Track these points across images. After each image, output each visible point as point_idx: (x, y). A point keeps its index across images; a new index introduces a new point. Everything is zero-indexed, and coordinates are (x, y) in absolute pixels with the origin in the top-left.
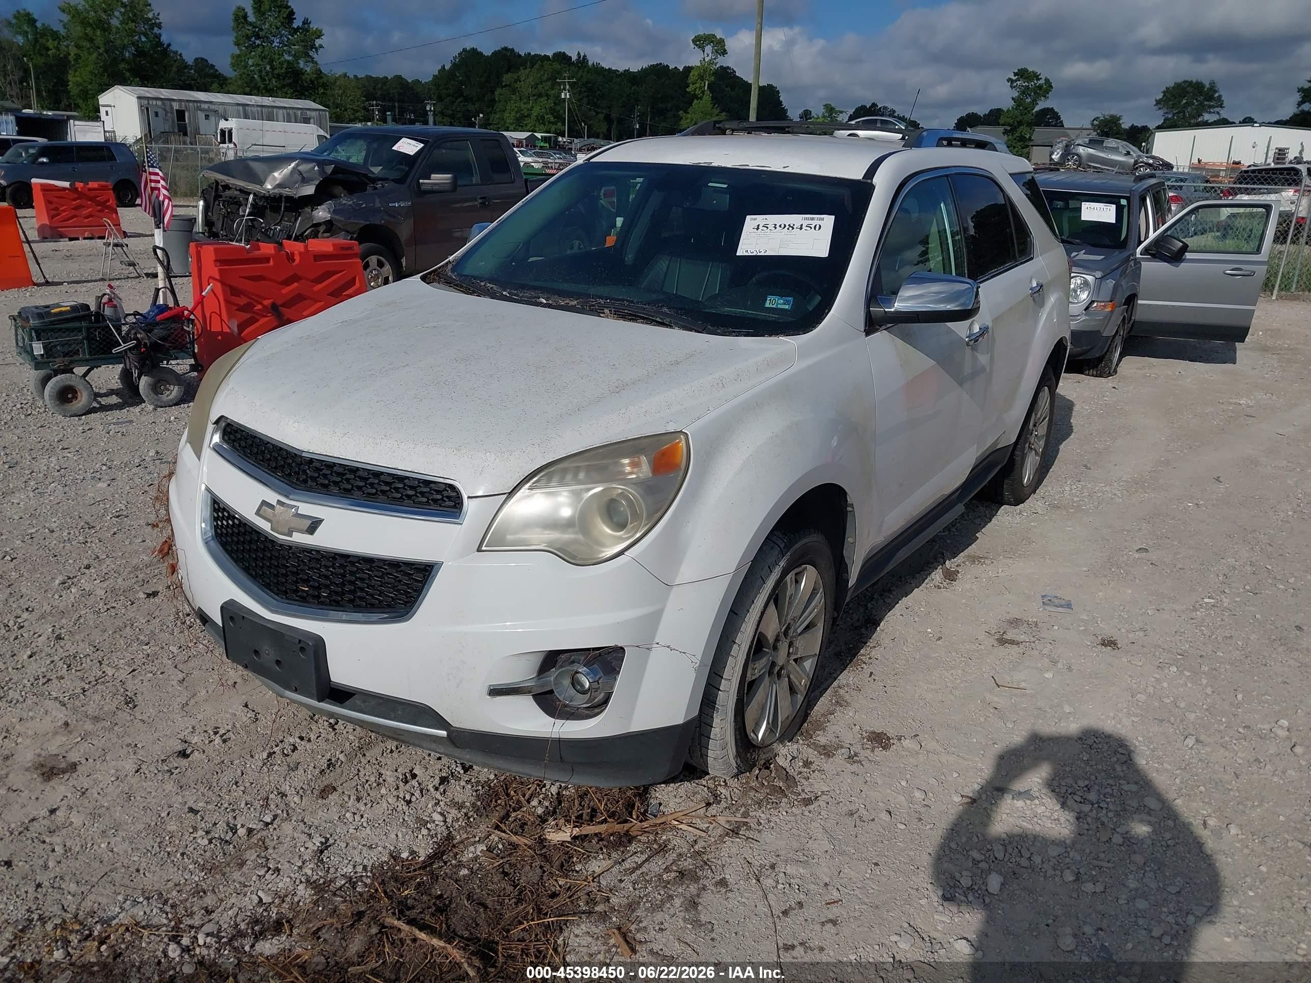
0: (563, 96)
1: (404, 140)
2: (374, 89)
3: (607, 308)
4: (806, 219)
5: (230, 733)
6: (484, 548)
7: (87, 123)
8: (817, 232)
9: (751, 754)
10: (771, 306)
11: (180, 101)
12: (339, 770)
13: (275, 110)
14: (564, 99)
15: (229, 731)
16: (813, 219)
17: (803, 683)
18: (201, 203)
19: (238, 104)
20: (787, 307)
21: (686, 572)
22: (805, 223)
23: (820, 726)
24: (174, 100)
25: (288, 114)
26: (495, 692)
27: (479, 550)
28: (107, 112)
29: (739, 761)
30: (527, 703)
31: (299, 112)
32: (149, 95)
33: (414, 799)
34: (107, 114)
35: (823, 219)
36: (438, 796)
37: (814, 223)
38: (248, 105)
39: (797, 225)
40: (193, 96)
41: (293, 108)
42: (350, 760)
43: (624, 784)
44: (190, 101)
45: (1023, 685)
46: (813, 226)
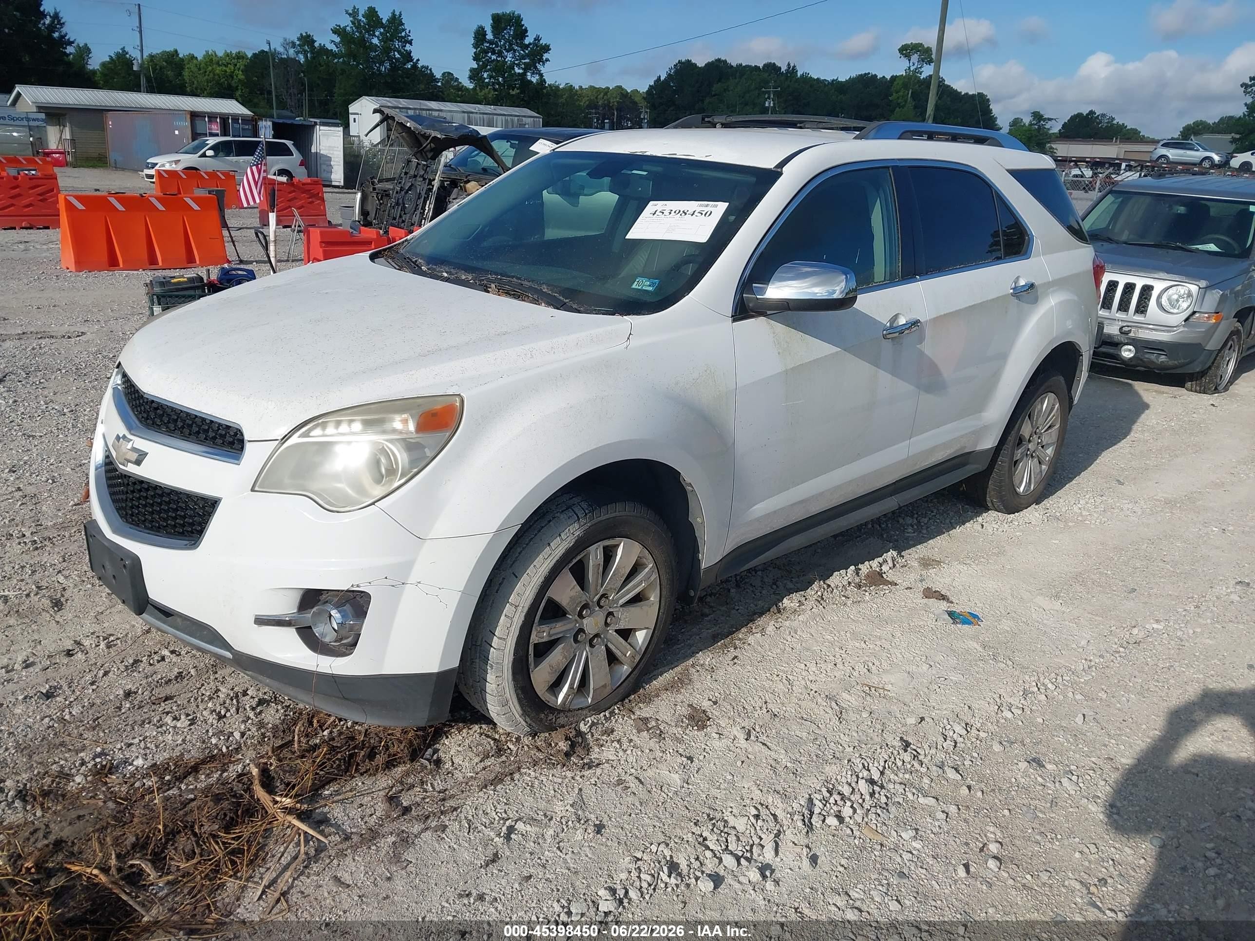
0: (767, 105)
1: (541, 141)
2: (596, 98)
3: (494, 283)
4: (701, 206)
5: (118, 641)
6: (256, 489)
7: (330, 128)
8: (707, 218)
9: (547, 716)
10: (637, 287)
11: (415, 109)
12: (185, 682)
13: (495, 117)
14: (768, 108)
15: (118, 639)
16: (707, 206)
17: (628, 655)
18: (359, 195)
19: (464, 112)
20: (651, 289)
21: (442, 526)
22: (699, 209)
23: (648, 700)
24: (410, 109)
25: (507, 121)
26: (261, 621)
27: (253, 490)
28: (355, 119)
29: (528, 720)
30: (290, 635)
31: (516, 118)
32: (390, 104)
33: (228, 715)
34: (355, 121)
35: (716, 206)
36: (252, 715)
37: (706, 209)
38: (472, 113)
39: (691, 212)
40: (427, 106)
41: (511, 115)
42: (199, 675)
43: (404, 724)
44: (424, 109)
45: (889, 687)
46: (704, 213)
